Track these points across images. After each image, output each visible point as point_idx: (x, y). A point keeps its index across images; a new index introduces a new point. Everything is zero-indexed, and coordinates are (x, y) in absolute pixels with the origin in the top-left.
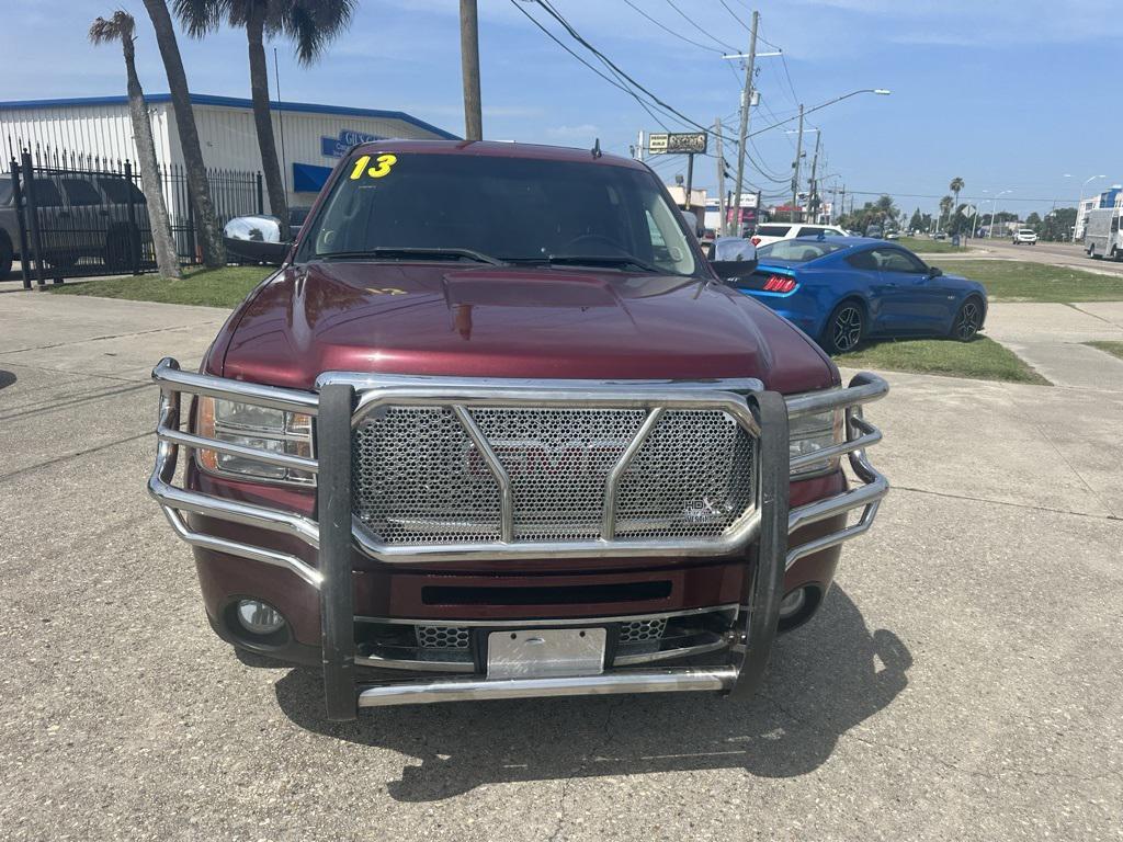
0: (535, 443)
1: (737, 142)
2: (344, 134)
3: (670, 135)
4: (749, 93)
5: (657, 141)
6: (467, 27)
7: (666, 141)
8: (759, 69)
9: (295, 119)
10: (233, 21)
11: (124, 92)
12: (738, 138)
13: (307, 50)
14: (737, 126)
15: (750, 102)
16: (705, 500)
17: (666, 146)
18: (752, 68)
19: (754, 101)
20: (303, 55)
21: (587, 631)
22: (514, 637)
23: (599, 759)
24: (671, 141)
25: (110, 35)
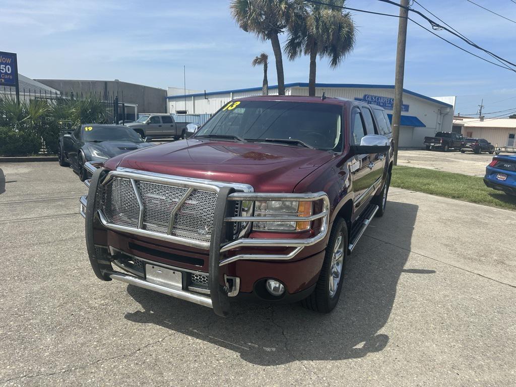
0: (164, 198)
2: (365, 96)
6: (400, 46)
9: (329, 91)
10: (305, 53)
11: (261, 85)
13: (335, 62)
16: (206, 227)
20: (333, 64)
21: (176, 272)
22: (153, 267)
23: (196, 331)
25: (260, 63)
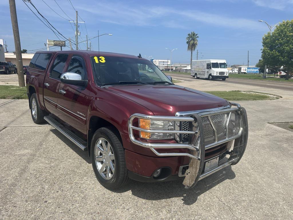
1: (76, 44)
3: (54, 41)
4: (77, 32)
5: (50, 42)
7: (53, 42)
8: (79, 26)
12: (76, 43)
14: (75, 40)
15: (78, 34)
17: (53, 44)
18: (77, 26)
19: (79, 34)
21: (217, 158)
22: (208, 162)
24: (55, 42)
